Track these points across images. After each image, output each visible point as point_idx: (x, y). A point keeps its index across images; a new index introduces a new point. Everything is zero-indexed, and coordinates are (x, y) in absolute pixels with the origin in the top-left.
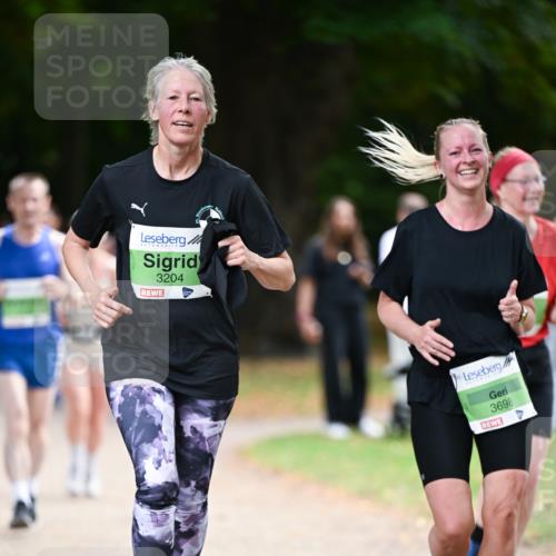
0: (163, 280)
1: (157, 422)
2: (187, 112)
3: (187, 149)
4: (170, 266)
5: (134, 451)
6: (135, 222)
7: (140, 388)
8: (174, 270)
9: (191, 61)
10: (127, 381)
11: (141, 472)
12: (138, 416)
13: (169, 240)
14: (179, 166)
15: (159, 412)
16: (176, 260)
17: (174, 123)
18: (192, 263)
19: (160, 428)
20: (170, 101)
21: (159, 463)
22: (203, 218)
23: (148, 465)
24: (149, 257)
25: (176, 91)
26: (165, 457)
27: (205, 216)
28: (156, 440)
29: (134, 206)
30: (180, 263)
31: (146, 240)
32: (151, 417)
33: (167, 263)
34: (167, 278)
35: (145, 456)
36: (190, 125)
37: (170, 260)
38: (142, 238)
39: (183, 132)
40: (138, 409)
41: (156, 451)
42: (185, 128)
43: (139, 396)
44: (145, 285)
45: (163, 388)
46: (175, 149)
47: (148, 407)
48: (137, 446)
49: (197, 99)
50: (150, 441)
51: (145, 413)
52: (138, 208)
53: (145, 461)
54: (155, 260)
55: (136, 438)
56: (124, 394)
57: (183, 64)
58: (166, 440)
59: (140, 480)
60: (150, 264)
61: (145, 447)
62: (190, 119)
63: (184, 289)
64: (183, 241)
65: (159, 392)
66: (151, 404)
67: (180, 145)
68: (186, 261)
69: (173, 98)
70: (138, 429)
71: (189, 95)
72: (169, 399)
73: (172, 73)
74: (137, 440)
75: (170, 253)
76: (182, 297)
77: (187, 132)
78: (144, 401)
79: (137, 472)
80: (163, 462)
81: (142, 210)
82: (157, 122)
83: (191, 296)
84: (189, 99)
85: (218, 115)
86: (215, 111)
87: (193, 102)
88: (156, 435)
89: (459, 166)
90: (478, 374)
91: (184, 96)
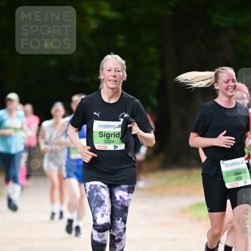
0: (106, 142)
1: (103, 199)
2: (115, 76)
3: (115, 90)
4: (109, 137)
5: (93, 210)
6: (96, 120)
7: (96, 186)
8: (111, 138)
9: (117, 56)
10: (91, 183)
11: (95, 218)
12: (95, 196)
13: (109, 126)
14: (111, 97)
15: (104, 195)
16: (112, 134)
17: (109, 80)
18: (118, 136)
19: (104, 201)
20: (108, 72)
21: (103, 215)
23: (98, 215)
24: (101, 133)
25: (111, 68)
26: (105, 213)
27: (122, 117)
28: (102, 206)
29: (95, 113)
30: (113, 136)
32: (100, 197)
33: (108, 135)
34: (109, 142)
35: (97, 212)
36: (116, 81)
37: (109, 134)
38: (99, 126)
39: (113, 84)
40: (95, 194)
41: (102, 210)
42: (114, 82)
43: (95, 189)
44: (99, 144)
45: (105, 186)
46: (110, 90)
47: (99, 193)
48: (94, 208)
49: (118, 71)
50: (100, 206)
51: (98, 196)
52: (96, 114)
54: (103, 134)
55: (94, 205)
56: (90, 188)
57: (113, 57)
58: (106, 206)
59: (95, 221)
60: (101, 136)
61: (98, 209)
62: (115, 79)
63: (114, 146)
64: (114, 127)
65: (104, 187)
67: (112, 89)
68: (115, 135)
69: (109, 70)
70: (95, 202)
71: (115, 69)
72: (108, 190)
74: (95, 206)
75: (109, 132)
77: (114, 84)
78: (97, 191)
79: (94, 217)
80: (105, 215)
81: (98, 115)
82: (103, 79)
84: (115, 71)
85: (127, 77)
86: (126, 75)
87: (117, 72)
88: (102, 204)
89: (228, 87)
90: (231, 165)
91: (113, 70)
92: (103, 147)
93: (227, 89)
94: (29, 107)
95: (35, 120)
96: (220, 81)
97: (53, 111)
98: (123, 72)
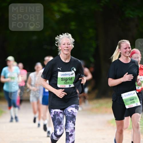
0: (65, 83)
2: (67, 47)
7: (57, 112)
8: (67, 81)
10: (55, 110)
13: (67, 75)
14: (66, 59)
15: (61, 118)
16: (68, 79)
17: (64, 50)
18: (71, 79)
19: (61, 122)
20: (64, 45)
22: (73, 70)
23: (58, 130)
25: (65, 43)
28: (60, 125)
29: (58, 68)
30: (69, 80)
31: (62, 75)
32: (60, 120)
33: (66, 80)
34: (66, 83)
36: (68, 50)
37: (67, 79)
39: (67, 51)
41: (60, 127)
45: (62, 111)
46: (65, 55)
47: (59, 117)
49: (69, 44)
51: (58, 118)
52: (59, 69)
53: (57, 129)
54: (64, 79)
56: (54, 113)
60: (62, 80)
61: (58, 126)
62: (68, 49)
65: (61, 113)
66: (60, 116)
69: (64, 44)
70: (57, 122)
71: (67, 43)
73: (63, 39)
74: (56, 124)
75: (67, 77)
76: (69, 87)
77: (67, 52)
78: (58, 115)
80: (61, 130)
81: (60, 69)
82: (61, 50)
83: (71, 87)
84: (67, 44)
89: (126, 51)
90: (128, 95)
91: (66, 44)
92: (63, 86)
93: (126, 53)
94: (21, 65)
95: (25, 72)
96: (122, 48)
97: (36, 68)
98: (71, 45)
